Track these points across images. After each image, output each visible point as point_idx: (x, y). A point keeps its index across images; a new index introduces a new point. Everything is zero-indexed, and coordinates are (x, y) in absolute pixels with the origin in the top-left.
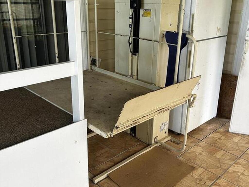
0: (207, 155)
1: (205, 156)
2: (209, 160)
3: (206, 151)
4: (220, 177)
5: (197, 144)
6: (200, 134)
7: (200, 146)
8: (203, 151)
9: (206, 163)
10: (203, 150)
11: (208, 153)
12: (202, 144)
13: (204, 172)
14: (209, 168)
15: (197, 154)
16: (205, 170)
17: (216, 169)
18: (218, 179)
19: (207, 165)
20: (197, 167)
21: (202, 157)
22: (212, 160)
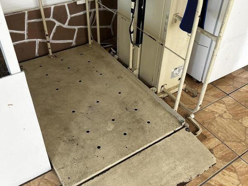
0: (230, 119)
1: (227, 120)
2: (231, 128)
3: (231, 112)
4: (240, 157)
5: (220, 100)
6: (230, 85)
7: (224, 104)
8: (225, 112)
9: (224, 132)
10: (226, 110)
11: (232, 116)
12: (228, 100)
13: (218, 145)
14: (227, 140)
15: (216, 115)
16: (220, 142)
17: (238, 143)
18: (236, 161)
19: (226, 135)
20: (210, 137)
21: (222, 122)
22: (234, 128)
